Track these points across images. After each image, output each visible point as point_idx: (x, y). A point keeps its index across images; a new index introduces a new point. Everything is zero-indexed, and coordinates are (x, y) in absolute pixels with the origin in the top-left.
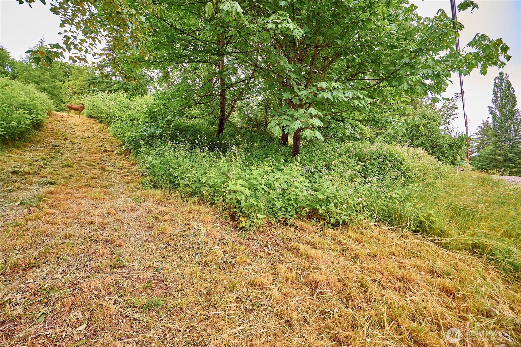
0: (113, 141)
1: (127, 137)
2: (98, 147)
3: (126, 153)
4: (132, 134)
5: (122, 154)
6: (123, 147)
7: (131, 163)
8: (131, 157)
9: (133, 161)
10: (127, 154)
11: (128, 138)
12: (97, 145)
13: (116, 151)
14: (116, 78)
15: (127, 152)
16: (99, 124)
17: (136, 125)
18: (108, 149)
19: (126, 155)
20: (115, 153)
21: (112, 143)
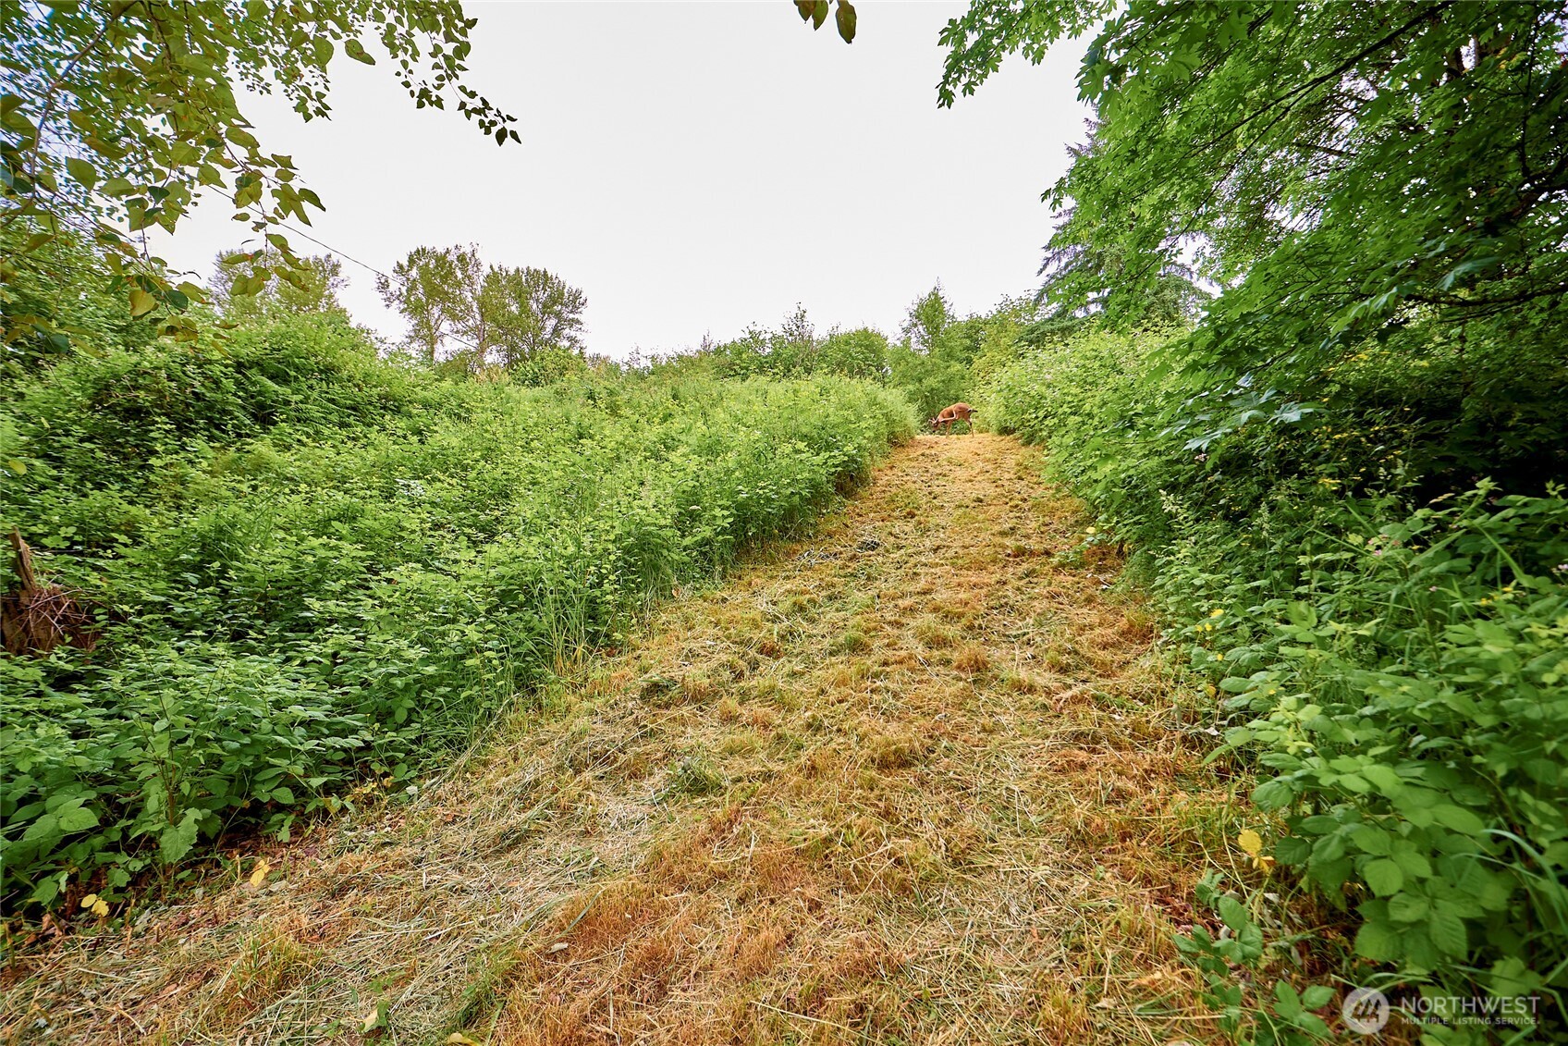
0: (1058, 504)
1: (1101, 486)
2: (998, 540)
3: (1104, 556)
4: (1124, 465)
5: (1082, 565)
6: (1091, 530)
7: (1123, 624)
8: (1122, 581)
9: (1131, 613)
10: (1109, 562)
11: (1107, 490)
12: (997, 528)
13: (1065, 549)
14: (1087, 311)
15: (1106, 557)
16: (1024, 450)
17: (1140, 423)
18: (1033, 544)
19: (1100, 570)
20: (1055, 560)
21: (1052, 512)
